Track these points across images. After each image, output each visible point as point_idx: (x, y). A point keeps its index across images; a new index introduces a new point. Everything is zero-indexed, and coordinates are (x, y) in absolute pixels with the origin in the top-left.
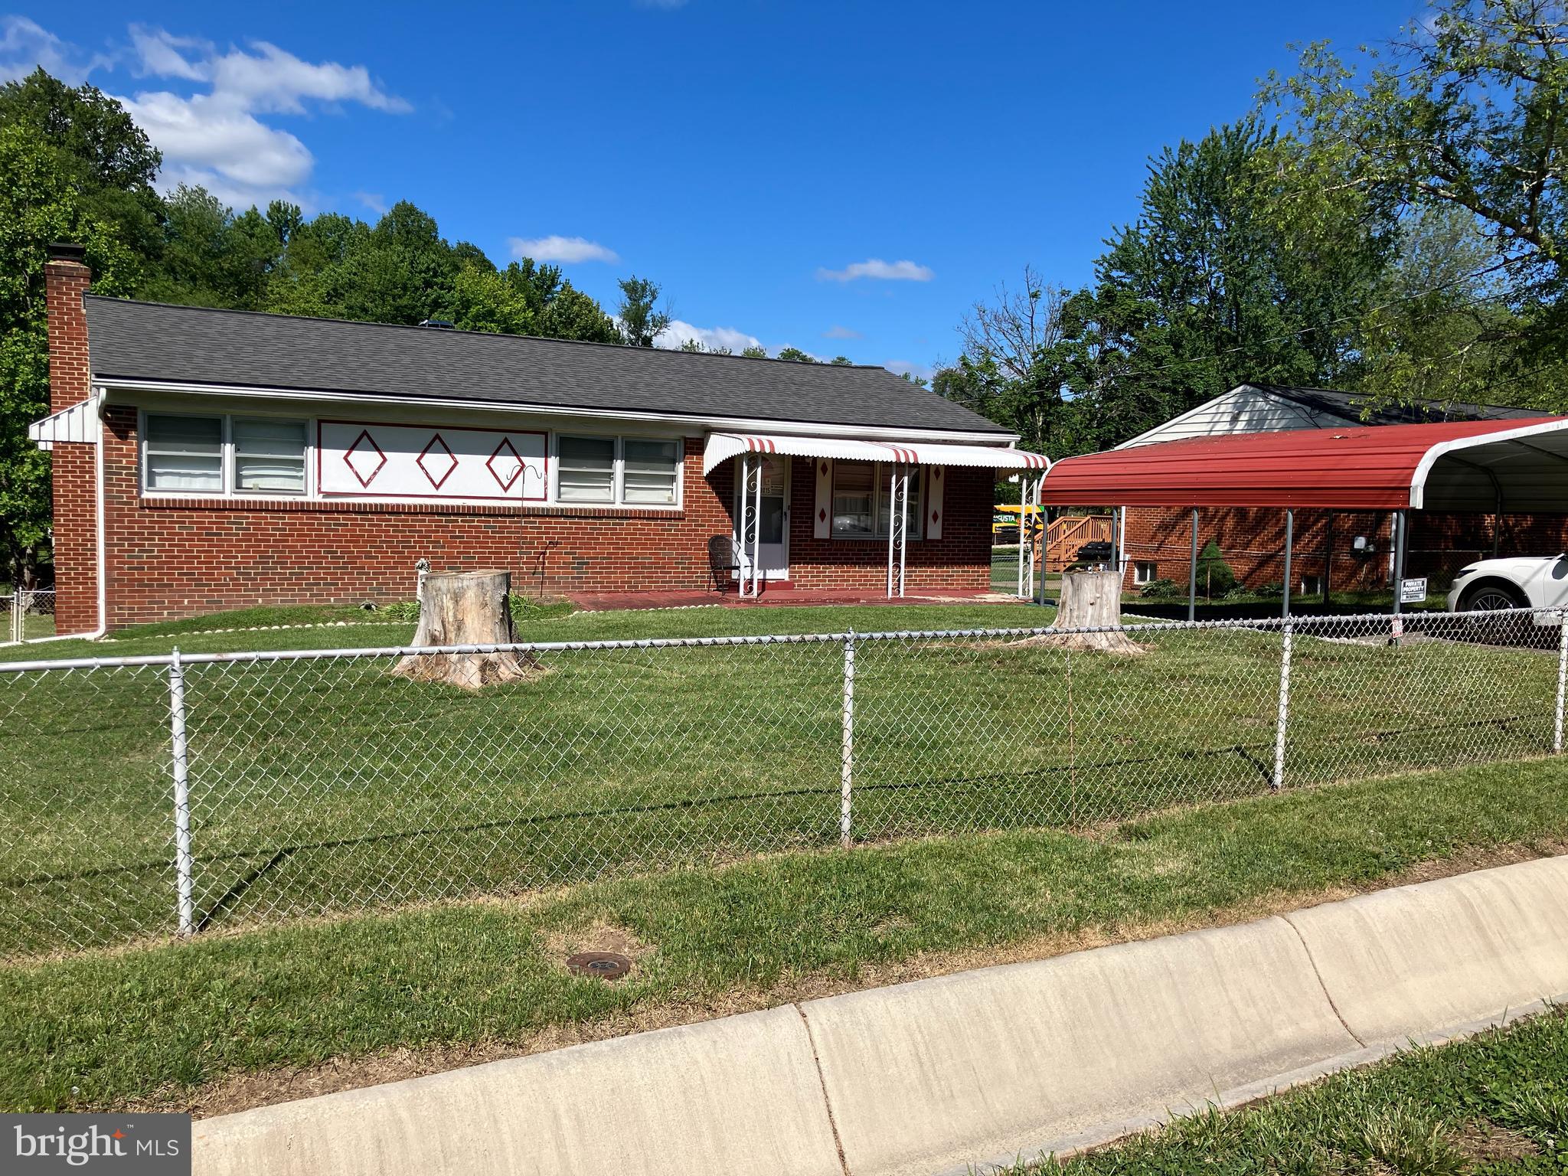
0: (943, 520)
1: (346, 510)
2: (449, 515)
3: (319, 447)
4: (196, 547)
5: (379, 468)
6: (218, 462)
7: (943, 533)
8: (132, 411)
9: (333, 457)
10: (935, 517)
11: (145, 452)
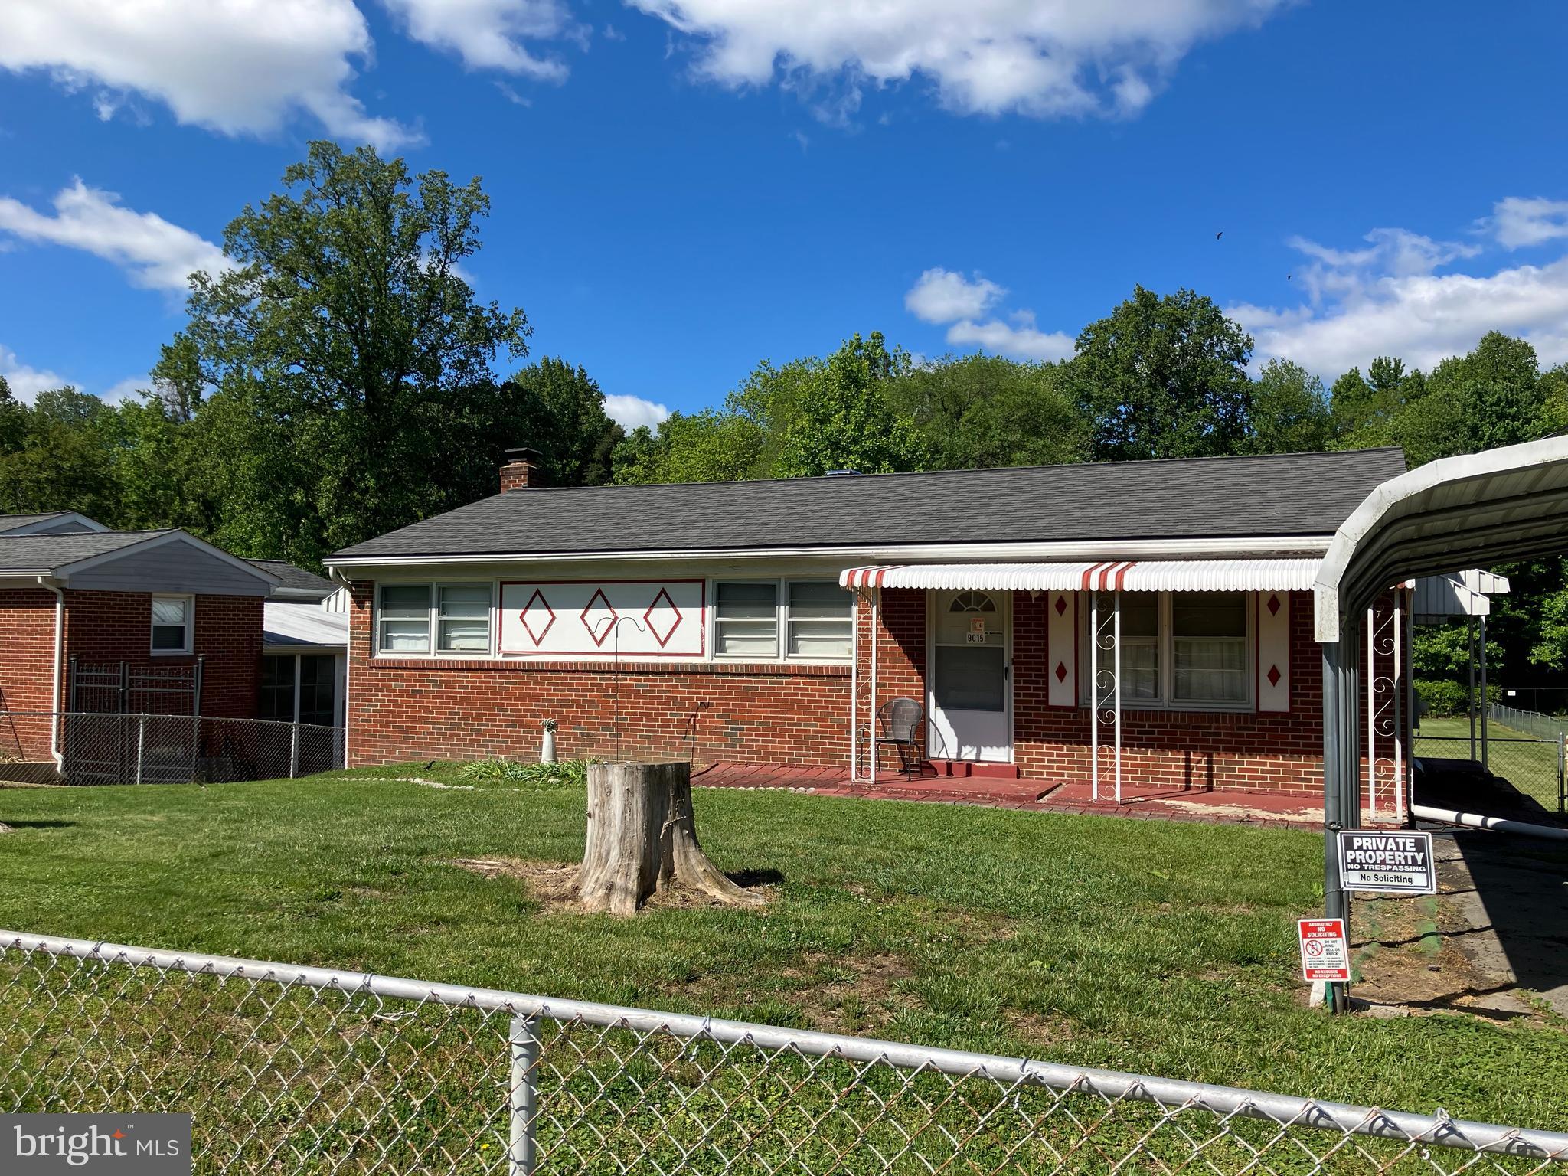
0: (1292, 681)
1: (516, 669)
2: (603, 672)
3: (501, 608)
4: (404, 701)
5: (549, 626)
6: (425, 626)
7: (1292, 702)
8: (370, 585)
9: (511, 615)
10: (1274, 676)
11: (379, 619)
